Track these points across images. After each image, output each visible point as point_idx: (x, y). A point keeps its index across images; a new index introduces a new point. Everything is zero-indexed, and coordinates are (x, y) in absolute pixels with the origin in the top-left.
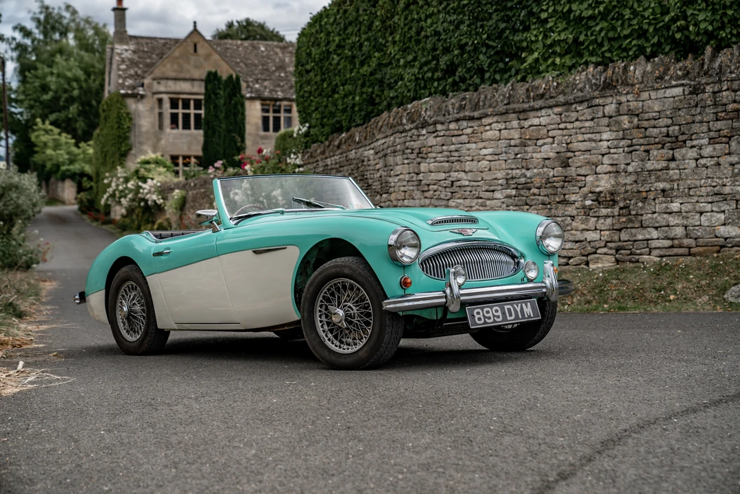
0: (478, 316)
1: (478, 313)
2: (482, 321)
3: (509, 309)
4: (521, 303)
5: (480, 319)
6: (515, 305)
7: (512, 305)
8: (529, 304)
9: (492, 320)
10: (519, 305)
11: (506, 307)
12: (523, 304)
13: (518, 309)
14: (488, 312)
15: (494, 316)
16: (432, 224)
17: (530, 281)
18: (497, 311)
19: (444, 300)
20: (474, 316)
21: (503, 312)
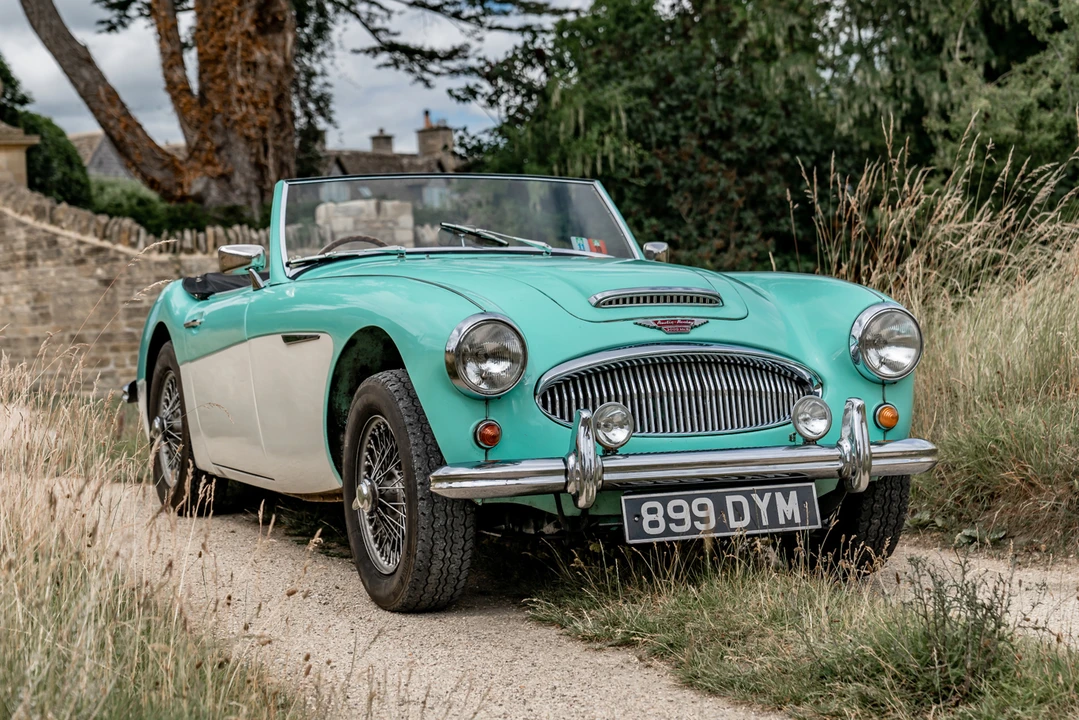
0: (652, 517)
1: (652, 511)
2: (662, 528)
3: (738, 507)
4: (773, 491)
5: (655, 524)
6: (755, 496)
7: (747, 495)
8: (793, 495)
9: (687, 527)
10: (767, 496)
11: (730, 500)
12: (779, 496)
13: (763, 505)
14: (678, 509)
15: (694, 518)
16: (598, 305)
17: (809, 442)
19: (561, 479)
20: (639, 516)
21: (720, 509)
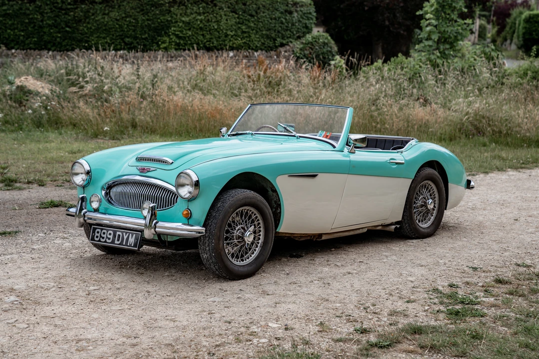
0: (97, 235)
1: (98, 232)
2: (98, 239)
3: (119, 235)
5: (97, 237)
6: (124, 234)
7: (122, 232)
8: (134, 235)
9: (104, 240)
10: (128, 234)
11: (118, 233)
12: (131, 235)
13: (125, 237)
14: (104, 233)
15: (107, 237)
17: (145, 217)
18: (110, 234)
21: (114, 236)
